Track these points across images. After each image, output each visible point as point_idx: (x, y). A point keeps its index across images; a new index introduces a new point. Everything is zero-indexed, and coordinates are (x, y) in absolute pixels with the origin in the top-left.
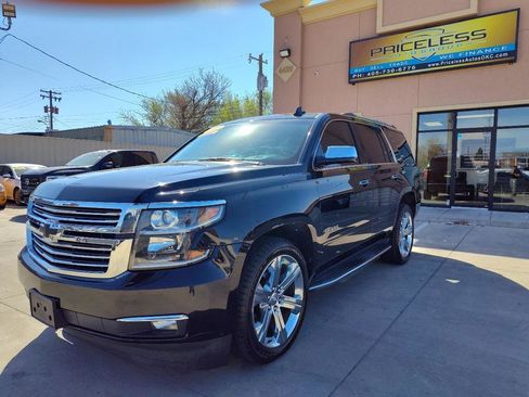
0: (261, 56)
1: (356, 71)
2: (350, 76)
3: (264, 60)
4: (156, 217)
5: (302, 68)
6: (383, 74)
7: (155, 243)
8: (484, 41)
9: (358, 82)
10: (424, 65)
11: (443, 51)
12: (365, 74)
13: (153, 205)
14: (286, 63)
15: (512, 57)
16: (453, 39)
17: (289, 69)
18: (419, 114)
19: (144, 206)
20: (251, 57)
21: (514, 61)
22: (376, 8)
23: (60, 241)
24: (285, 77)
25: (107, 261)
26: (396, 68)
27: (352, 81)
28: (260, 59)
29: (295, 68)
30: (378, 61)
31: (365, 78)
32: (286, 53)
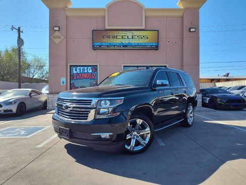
0: (19, 28)
1: (96, 44)
2: (93, 46)
3: (21, 30)
4: (103, 102)
5: (67, 38)
6: (109, 48)
7: (102, 111)
8: (147, 40)
9: (97, 49)
10: (126, 46)
11: (133, 42)
12: (100, 46)
13: (102, 99)
14: (57, 33)
15: (156, 48)
16: (136, 37)
17: (59, 37)
18: (124, 66)
19: (99, 99)
20: (13, 28)
21: (157, 49)
22: (105, 17)
23: (71, 111)
24: (57, 41)
25: (88, 116)
26: (115, 46)
27: (94, 48)
28: (19, 30)
29: (63, 37)
30: (106, 41)
31: (100, 48)
32: (57, 29)
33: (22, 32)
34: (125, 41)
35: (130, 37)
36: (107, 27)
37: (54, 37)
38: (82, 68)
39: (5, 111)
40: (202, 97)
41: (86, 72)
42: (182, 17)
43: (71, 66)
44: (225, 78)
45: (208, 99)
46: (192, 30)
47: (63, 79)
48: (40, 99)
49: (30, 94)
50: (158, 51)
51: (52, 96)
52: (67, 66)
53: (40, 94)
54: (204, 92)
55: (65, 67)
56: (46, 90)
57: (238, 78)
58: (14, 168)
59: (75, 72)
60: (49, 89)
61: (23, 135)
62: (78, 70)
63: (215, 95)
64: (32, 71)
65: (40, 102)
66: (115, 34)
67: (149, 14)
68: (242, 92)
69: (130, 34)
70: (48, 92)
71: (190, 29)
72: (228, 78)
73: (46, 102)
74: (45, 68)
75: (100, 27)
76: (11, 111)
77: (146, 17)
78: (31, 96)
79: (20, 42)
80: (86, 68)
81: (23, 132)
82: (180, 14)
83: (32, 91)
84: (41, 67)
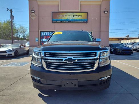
0: (11, 10)
2: (53, 21)
3: (12, 11)
5: (38, 17)
6: (61, 22)
8: (81, 18)
9: (54, 23)
10: (70, 21)
11: (74, 19)
12: (56, 21)
14: (33, 14)
15: (86, 22)
16: (76, 16)
17: (34, 16)
20: (8, 10)
22: (59, 5)
24: (33, 18)
26: (64, 21)
28: (11, 11)
29: (36, 16)
30: (60, 18)
31: (56, 22)
32: (33, 11)
33: (13, 12)
34: (70, 19)
35: (72, 16)
36: (60, 11)
37: (31, 16)
38: (47, 33)
39: (8, 55)
40: (110, 48)
41: (49, 35)
42: (101, 5)
43: (41, 32)
44: (127, 38)
45: (113, 49)
46: (106, 12)
47: (37, 39)
48: (25, 49)
49: (20, 46)
50: (87, 24)
51: (31, 47)
52: (39, 32)
53: (25, 46)
54: (111, 46)
55: (38, 32)
56: (28, 44)
57: (133, 38)
58: (19, 77)
59: (43, 35)
60: (30, 44)
61: (20, 66)
62: (45, 34)
63: (117, 47)
64: (19, 33)
65: (25, 50)
66: (64, 14)
67: (82, 3)
68: (133, 46)
69: (72, 14)
70: (29, 45)
71: (105, 12)
72: (128, 38)
73: (28, 51)
74: (26, 32)
75: (56, 11)
76: (11, 55)
77: (81, 5)
78: (20, 48)
79: (12, 17)
80: (49, 33)
81: (19, 64)
82: (100, 3)
83: (21, 45)
84: (24, 32)
